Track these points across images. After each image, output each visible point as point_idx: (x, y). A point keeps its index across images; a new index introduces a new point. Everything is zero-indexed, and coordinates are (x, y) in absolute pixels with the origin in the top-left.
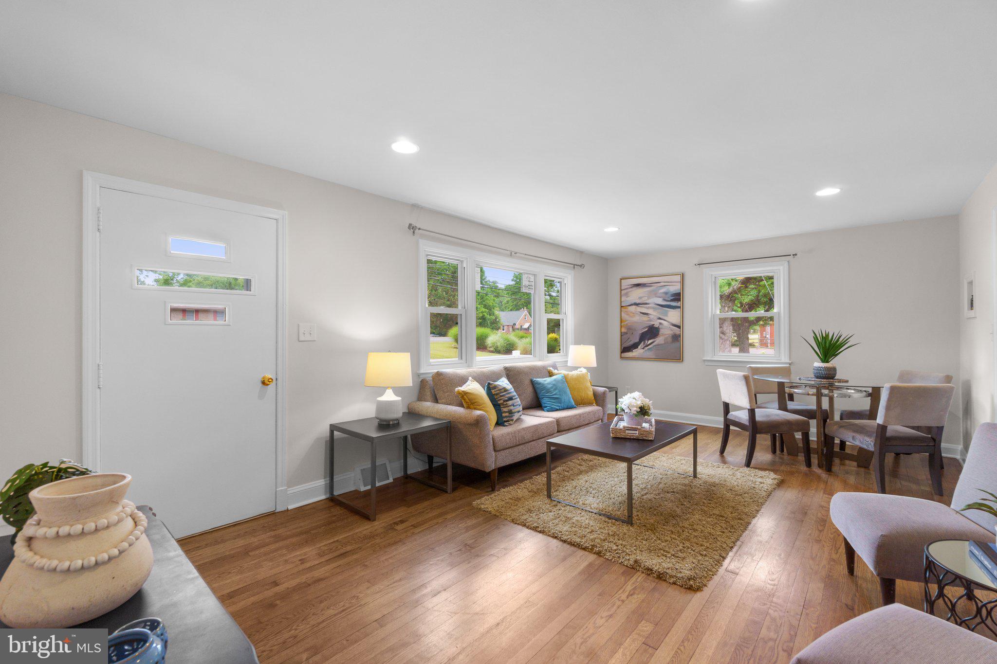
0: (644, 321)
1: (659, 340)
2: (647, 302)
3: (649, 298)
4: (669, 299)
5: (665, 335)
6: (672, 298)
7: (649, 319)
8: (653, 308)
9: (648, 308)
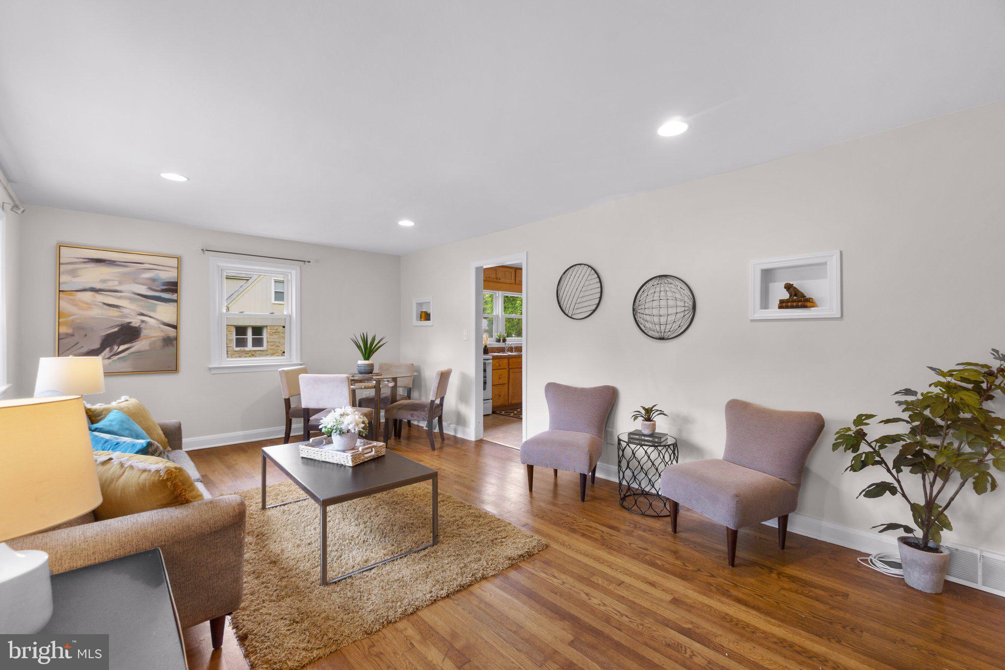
0: (112, 317)
1: (138, 346)
2: (118, 288)
3: (120, 283)
4: (158, 289)
5: (152, 337)
6: (164, 287)
7: (120, 314)
8: (130, 299)
9: (120, 298)
